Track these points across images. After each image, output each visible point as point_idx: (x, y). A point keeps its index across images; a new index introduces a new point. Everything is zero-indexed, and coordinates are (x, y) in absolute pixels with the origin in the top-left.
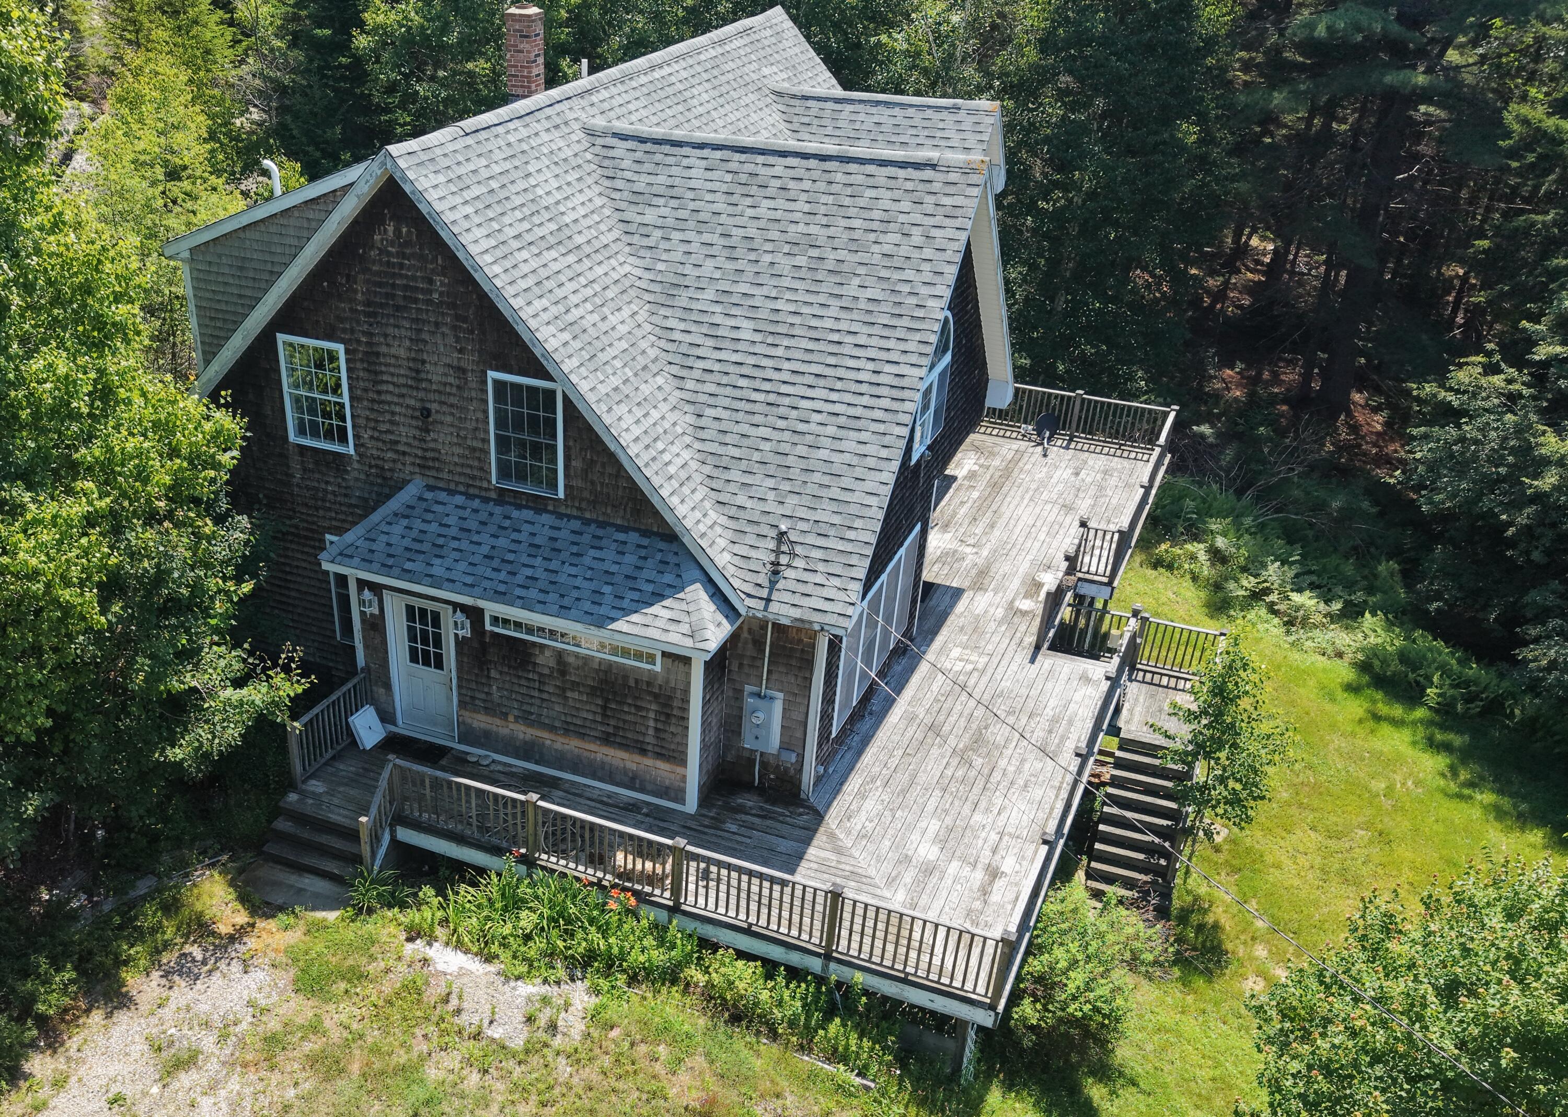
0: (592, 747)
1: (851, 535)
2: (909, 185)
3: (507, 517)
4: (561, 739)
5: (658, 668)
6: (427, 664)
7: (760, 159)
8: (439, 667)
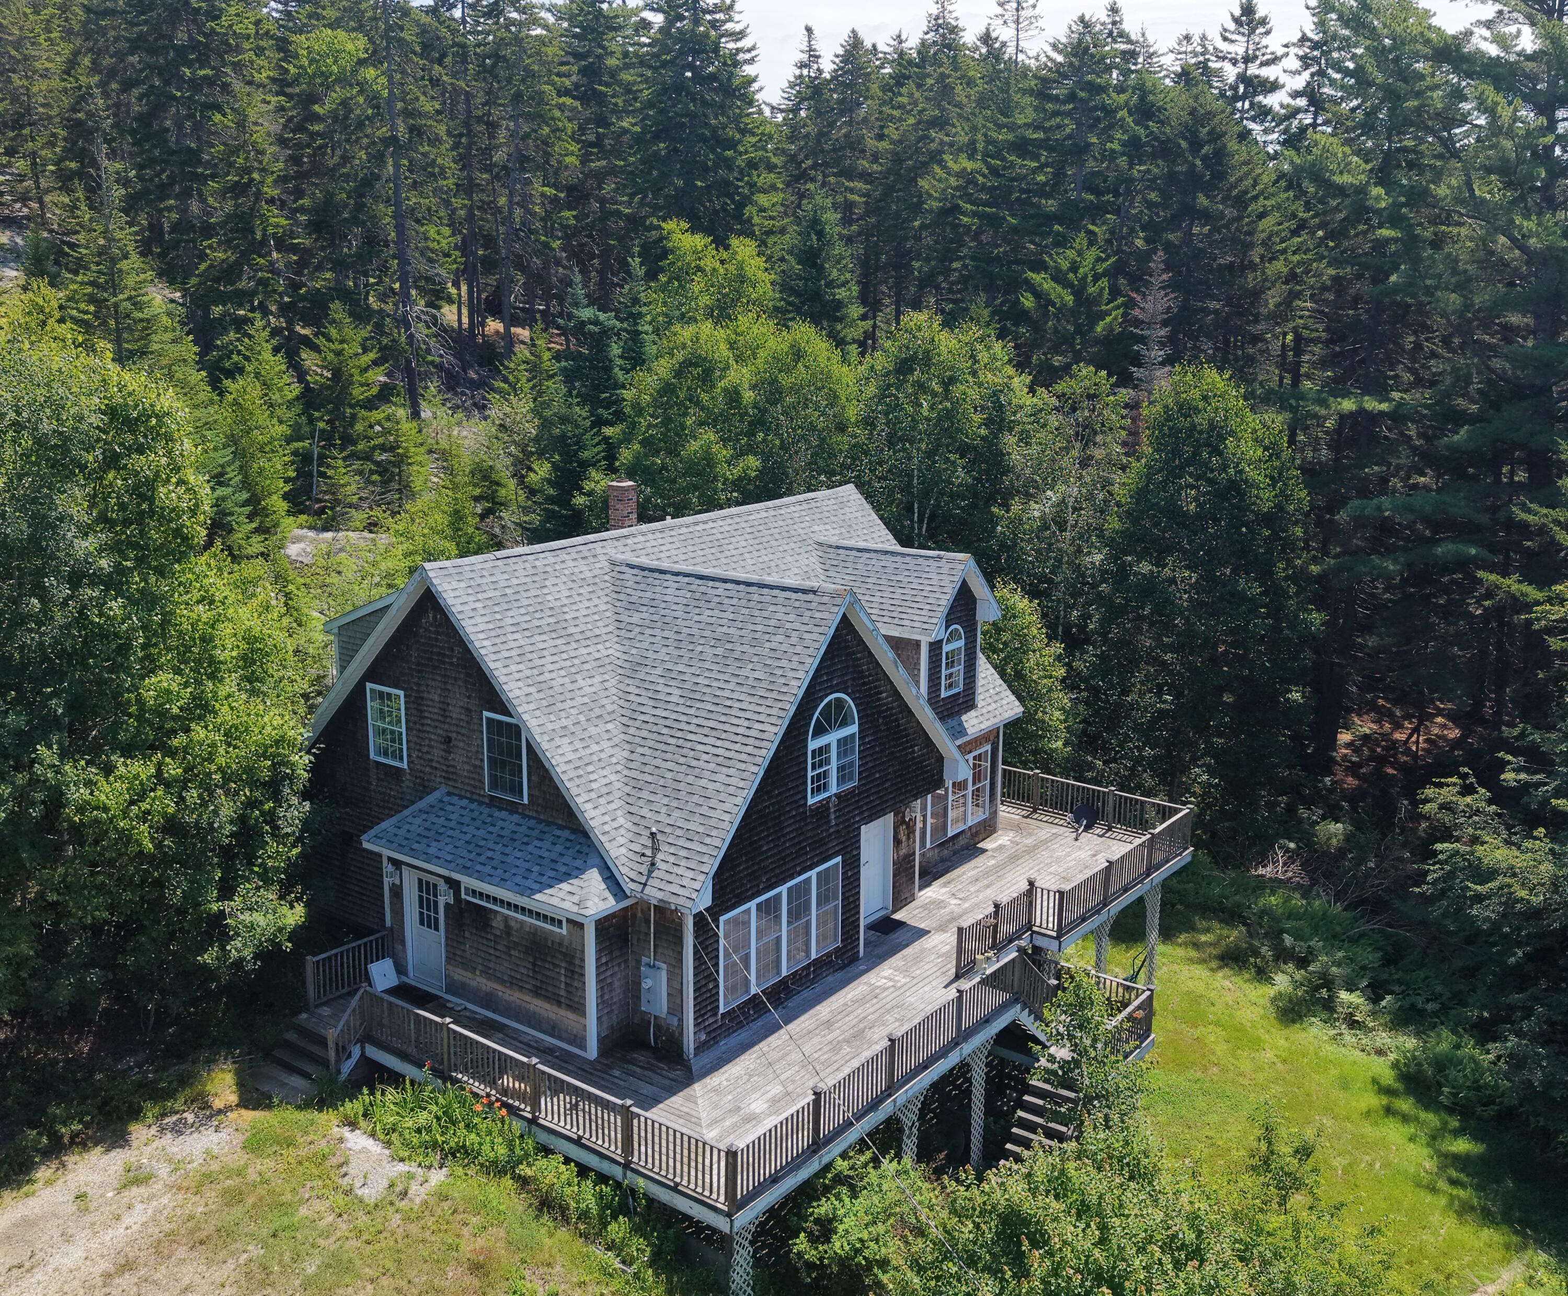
0: (527, 998)
1: (708, 840)
2: (797, 604)
3: (490, 816)
4: (509, 992)
5: (564, 931)
6: (429, 926)
7: (711, 583)
8: (437, 929)
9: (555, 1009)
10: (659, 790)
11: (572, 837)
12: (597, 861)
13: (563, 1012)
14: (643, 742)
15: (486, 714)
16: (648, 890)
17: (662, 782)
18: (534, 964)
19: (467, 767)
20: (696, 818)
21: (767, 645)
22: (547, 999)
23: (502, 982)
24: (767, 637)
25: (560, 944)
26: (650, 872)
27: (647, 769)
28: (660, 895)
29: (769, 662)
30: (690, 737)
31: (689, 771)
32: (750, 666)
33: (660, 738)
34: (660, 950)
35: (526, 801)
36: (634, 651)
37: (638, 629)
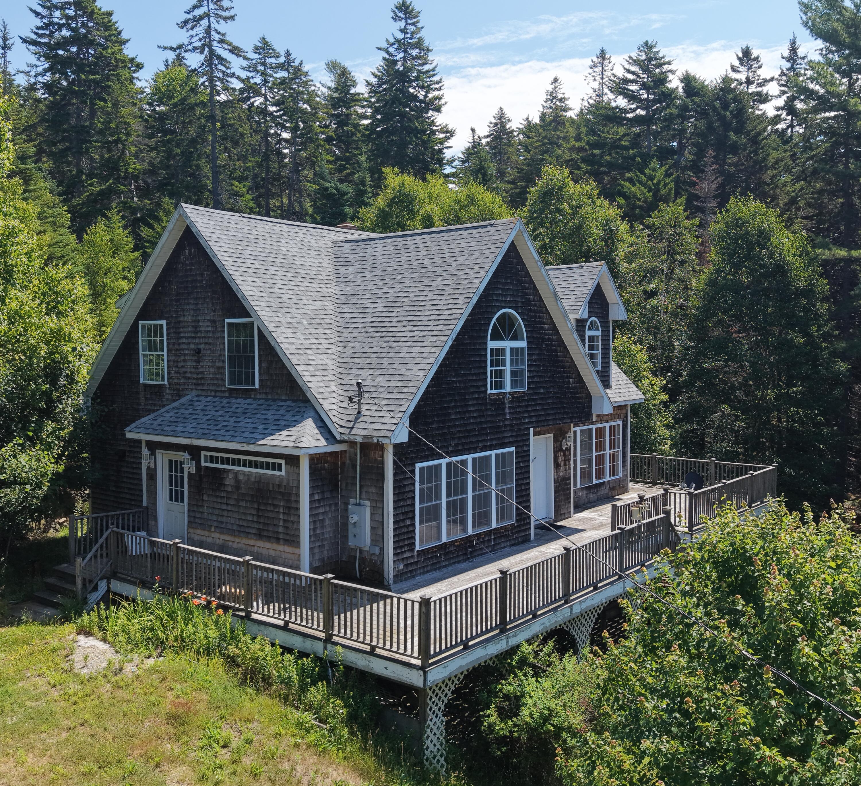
5: (283, 473)
6: (177, 501)
7: (410, 238)
8: (182, 501)
9: (275, 546)
10: (366, 366)
11: (293, 404)
12: (313, 414)
13: (281, 548)
14: (354, 340)
15: (227, 320)
16: (354, 432)
17: (368, 361)
18: (258, 510)
19: (212, 370)
20: (397, 378)
21: (455, 263)
22: (268, 538)
23: (232, 532)
24: (454, 259)
25: (279, 486)
26: (357, 419)
27: (356, 355)
28: (364, 433)
29: (455, 273)
30: (391, 329)
31: (390, 350)
32: (441, 278)
33: (368, 335)
34: (364, 490)
35: (257, 386)
36: (349, 288)
37: (353, 275)
